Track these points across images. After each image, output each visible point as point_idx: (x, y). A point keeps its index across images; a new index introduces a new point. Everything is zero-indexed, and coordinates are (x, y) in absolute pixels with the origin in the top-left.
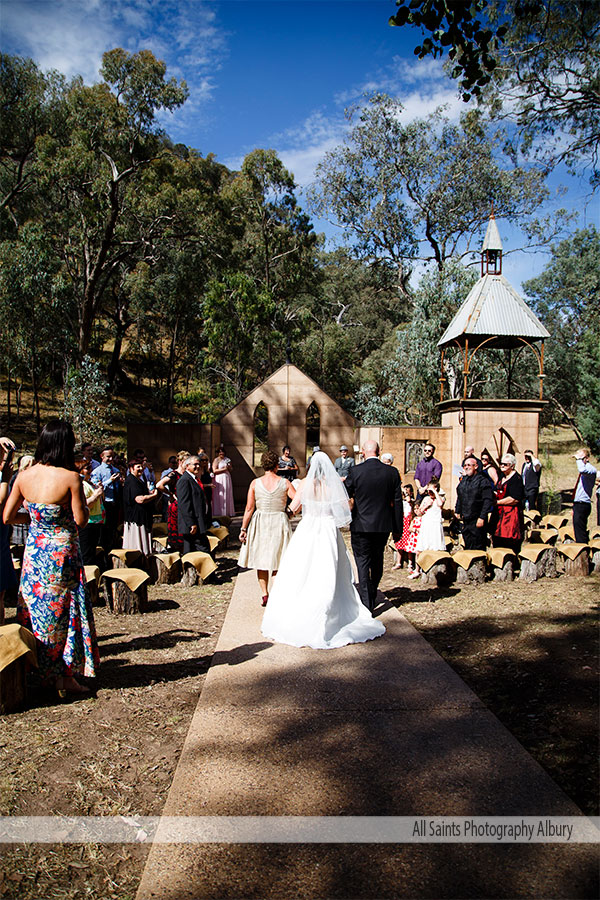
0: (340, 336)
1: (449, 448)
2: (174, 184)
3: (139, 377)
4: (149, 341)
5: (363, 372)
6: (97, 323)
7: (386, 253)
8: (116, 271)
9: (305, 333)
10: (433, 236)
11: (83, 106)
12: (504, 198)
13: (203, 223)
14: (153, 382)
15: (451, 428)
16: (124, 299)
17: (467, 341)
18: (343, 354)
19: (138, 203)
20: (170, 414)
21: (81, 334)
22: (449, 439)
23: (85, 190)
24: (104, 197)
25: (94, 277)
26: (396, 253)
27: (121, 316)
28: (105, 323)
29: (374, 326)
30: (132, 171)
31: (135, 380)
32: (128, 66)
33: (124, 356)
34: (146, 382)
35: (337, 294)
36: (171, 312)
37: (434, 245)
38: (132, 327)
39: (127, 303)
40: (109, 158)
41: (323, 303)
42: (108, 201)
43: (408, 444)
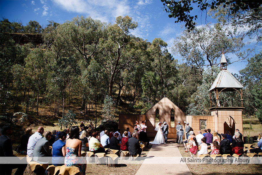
0: (183, 89)
1: (213, 122)
2: (134, 49)
3: (125, 101)
4: (128, 91)
5: (191, 99)
6: (114, 86)
7: (195, 64)
8: (119, 72)
9: (173, 88)
10: (209, 59)
11: (111, 30)
12: (230, 47)
13: (143, 58)
14: (129, 102)
15: (214, 116)
16: (122, 79)
17: (217, 90)
18: (184, 94)
19: (125, 54)
20: (134, 112)
21: (110, 89)
22: (213, 119)
23: (111, 51)
24: (116, 52)
25: (113, 74)
26: (198, 64)
27: (121, 84)
28: (116, 86)
29: (194, 85)
30: (124, 46)
31: (124, 102)
32: (122, 20)
33: (121, 95)
34: (127, 102)
35: (182, 76)
36: (134, 83)
37: (210, 61)
38: (124, 87)
39: (123, 80)
40: (118, 43)
41: (178, 79)
42: (117, 54)
43: (200, 121)
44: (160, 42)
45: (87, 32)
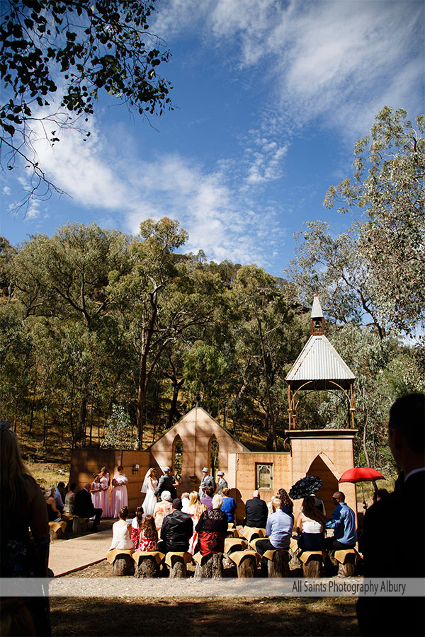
17: (289, 386)
25: (145, 353)
30: (162, 286)
40: (152, 279)
43: (258, 466)
44: (255, 273)
45: (86, 257)
